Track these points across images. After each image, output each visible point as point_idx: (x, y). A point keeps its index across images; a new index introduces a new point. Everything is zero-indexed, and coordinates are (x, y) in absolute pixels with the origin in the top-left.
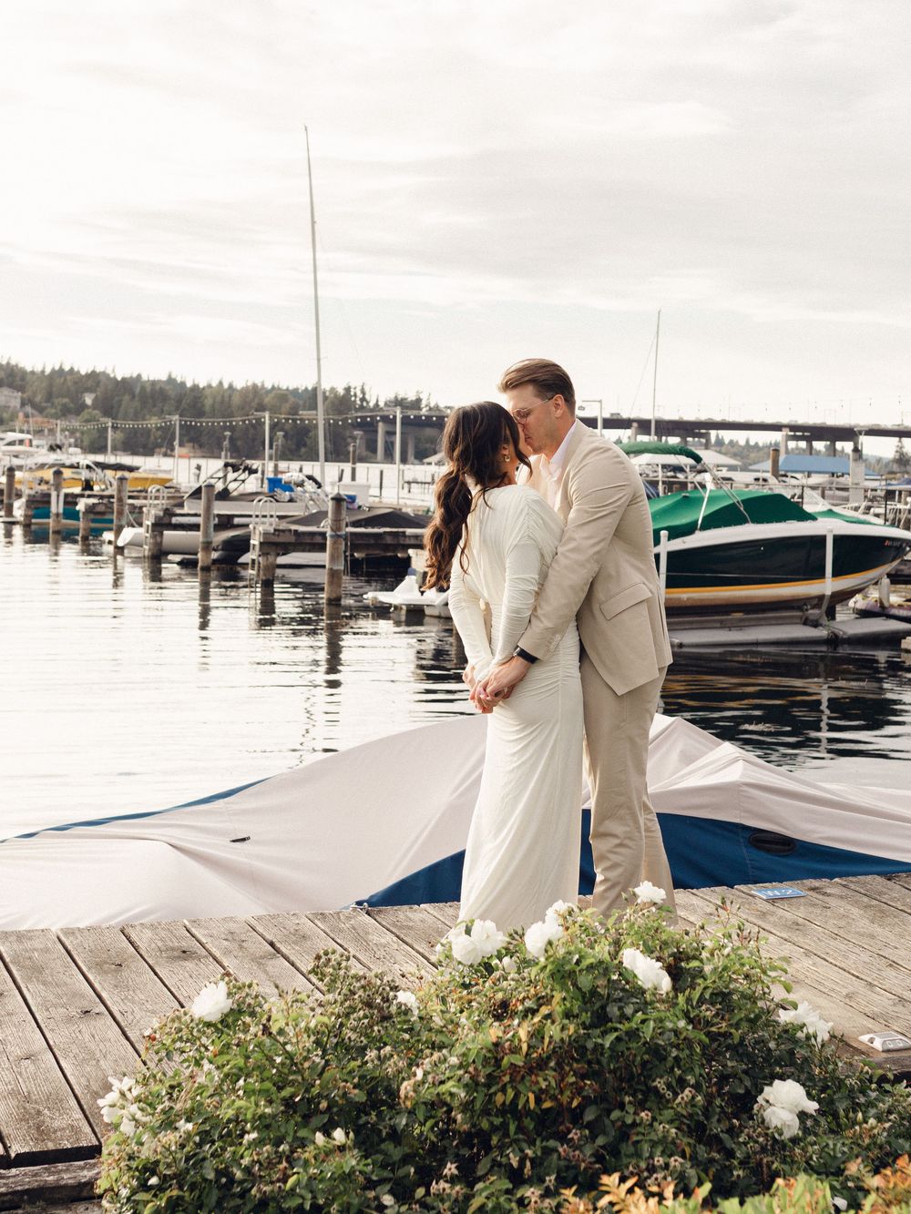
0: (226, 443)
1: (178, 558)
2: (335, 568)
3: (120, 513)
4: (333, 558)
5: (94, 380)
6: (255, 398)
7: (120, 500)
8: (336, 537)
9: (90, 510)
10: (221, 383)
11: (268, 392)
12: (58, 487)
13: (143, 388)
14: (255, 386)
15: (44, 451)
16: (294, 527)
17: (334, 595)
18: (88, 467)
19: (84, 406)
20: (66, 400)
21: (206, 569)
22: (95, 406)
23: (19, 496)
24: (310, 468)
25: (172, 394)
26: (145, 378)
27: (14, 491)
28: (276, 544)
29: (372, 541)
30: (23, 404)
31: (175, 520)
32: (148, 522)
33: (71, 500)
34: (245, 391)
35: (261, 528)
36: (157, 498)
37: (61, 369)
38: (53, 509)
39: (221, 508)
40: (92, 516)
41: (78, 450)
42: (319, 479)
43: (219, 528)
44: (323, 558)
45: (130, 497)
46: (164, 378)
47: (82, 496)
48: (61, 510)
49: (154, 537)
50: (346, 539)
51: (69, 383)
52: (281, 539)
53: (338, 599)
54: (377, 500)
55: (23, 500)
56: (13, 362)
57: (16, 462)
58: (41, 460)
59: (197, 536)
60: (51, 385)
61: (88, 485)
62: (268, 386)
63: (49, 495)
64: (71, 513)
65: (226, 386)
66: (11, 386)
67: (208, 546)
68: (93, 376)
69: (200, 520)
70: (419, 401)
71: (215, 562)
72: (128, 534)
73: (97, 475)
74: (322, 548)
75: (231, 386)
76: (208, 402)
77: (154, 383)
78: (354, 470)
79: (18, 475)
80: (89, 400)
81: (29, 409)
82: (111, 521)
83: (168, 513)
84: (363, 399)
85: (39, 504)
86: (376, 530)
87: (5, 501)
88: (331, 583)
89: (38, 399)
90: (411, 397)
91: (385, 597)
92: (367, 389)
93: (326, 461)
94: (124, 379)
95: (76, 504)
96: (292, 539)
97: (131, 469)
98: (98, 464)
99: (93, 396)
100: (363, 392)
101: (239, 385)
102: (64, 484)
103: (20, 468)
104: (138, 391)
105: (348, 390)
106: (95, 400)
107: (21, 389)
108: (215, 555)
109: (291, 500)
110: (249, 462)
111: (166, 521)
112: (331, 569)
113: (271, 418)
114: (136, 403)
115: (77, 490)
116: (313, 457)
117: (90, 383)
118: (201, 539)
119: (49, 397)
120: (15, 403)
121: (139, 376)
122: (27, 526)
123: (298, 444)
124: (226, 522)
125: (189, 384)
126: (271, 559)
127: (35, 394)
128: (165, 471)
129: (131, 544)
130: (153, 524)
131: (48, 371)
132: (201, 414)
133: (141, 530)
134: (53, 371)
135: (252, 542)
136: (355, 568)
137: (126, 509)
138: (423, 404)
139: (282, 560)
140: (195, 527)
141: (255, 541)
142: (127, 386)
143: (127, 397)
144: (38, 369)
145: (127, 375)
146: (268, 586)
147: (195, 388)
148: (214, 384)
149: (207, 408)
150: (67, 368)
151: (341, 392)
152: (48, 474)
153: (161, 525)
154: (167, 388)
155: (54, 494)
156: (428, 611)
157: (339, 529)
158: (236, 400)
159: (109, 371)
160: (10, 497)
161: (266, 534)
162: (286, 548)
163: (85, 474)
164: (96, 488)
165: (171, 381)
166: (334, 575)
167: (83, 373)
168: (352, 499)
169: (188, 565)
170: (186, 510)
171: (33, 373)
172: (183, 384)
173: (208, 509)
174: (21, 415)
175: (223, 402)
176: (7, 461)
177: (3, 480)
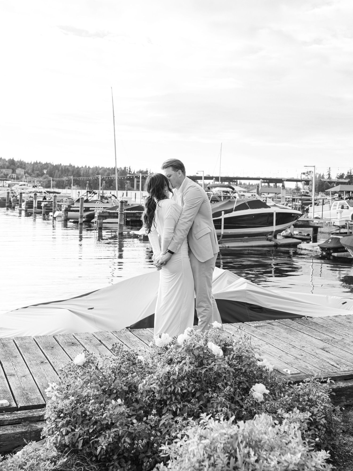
0: (87, 185)
1: (73, 220)
2: (121, 223)
3: (55, 207)
4: (121, 220)
5: (47, 165)
6: (96, 171)
7: (55, 203)
8: (121, 214)
9: (45, 206)
10: (86, 166)
11: (100, 169)
12: (35, 199)
13: (62, 168)
14: (96, 167)
15: (31, 187)
16: (108, 211)
17: (121, 232)
18: (45, 193)
19: (43, 174)
20: (38, 172)
21: (81, 224)
22: (47, 174)
23: (24, 201)
24: (113, 192)
26: (62, 165)
27: (22, 200)
28: (102, 216)
29: (132, 215)
30: (25, 173)
31: (71, 209)
32: (63, 209)
33: (39, 203)
34: (93, 169)
35: (98, 211)
36: (66, 202)
37: (37, 162)
38: (34, 206)
39: (86, 205)
40: (46, 208)
41: (42, 187)
42: (116, 196)
43: (85, 211)
44: (118, 220)
45: (58, 202)
46: (68, 165)
47: (43, 201)
48: (36, 206)
49: (65, 214)
50: (124, 215)
51: (39, 167)
52: (104, 215)
54: (134, 202)
55: (25, 203)
56: (22, 160)
57: (23, 191)
58: (30, 190)
59: (78, 214)
60: (33, 167)
61: (45, 198)
62: (101, 167)
63: (33, 201)
64: (39, 207)
65: (87, 167)
66: (21, 167)
67: (82, 217)
68: (46, 164)
69: (79, 209)
70: (147, 171)
71: (84, 222)
72: (57, 213)
73: (47, 195)
74: (117, 217)
75: (89, 167)
76: (82, 172)
77: (65, 166)
78: (127, 193)
79: (23, 195)
80: (45, 172)
81: (27, 175)
82: (52, 209)
83: (70, 207)
84: (130, 171)
85: (30, 205)
86: (134, 212)
87: (19, 203)
88: (120, 228)
89: (29, 171)
90: (145, 170)
91: (136, 232)
92: (131, 168)
93: (118, 190)
94: (56, 165)
95: (41, 204)
96: (108, 214)
97: (59, 193)
98: (48, 192)
99: (46, 170)
100: (130, 169)
101: (91, 167)
102: (37, 198)
103: (24, 193)
104: (60, 169)
105: (125, 168)
106: (47, 172)
107: (24, 168)
108: (84, 220)
109: (107, 203)
110: (94, 191)
111: (69, 209)
112: (120, 224)
113: (101, 177)
114: (60, 173)
115: (41, 200)
116: (114, 189)
117: (45, 167)
118: (80, 215)
119: (33, 171)
120: (23, 173)
121: (61, 164)
122: (26, 211)
123: (110, 185)
124: (87, 209)
125: (76, 167)
126: (101, 221)
127: (28, 170)
128: (68, 194)
129: (58, 216)
130: (65, 210)
131: (32, 163)
132: (80, 176)
133: (61, 212)
134: (34, 163)
135: (95, 215)
136: (127, 223)
137: (57, 205)
138: (148, 172)
139: (104, 221)
140: (78, 211)
141: (96, 215)
142: (57, 167)
143: (57, 171)
144: (30, 162)
145: (57, 164)
146: (100, 229)
147: (78, 168)
148: (84, 167)
149: (82, 174)
150: (38, 162)
151: (123, 169)
152: (32, 195)
153: (67, 210)
154: (69, 168)
155: (34, 201)
157: (122, 211)
158: (91, 171)
159: (51, 163)
160: (21, 202)
161: (100, 213)
162: (106, 217)
163: (44, 195)
164: (47, 199)
165: (70, 166)
166: (121, 226)
167: (43, 163)
168: (126, 202)
169: (76, 222)
170: (75, 206)
171: (28, 163)
172: (74, 167)
173: (82, 205)
174: (24, 176)
175: (86, 172)
176: (20, 191)
177: (19, 197)
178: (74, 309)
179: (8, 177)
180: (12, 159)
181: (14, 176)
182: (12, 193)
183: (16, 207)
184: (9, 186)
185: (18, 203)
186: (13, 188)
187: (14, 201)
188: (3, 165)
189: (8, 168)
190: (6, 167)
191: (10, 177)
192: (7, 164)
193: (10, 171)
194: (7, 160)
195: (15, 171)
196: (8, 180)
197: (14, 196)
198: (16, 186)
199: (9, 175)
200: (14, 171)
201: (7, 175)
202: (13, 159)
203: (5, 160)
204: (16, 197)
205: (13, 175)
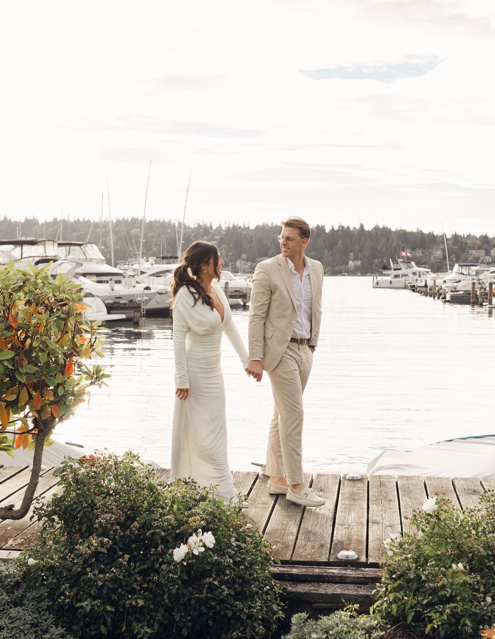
27: (492, 294)
87: (489, 298)
160: (490, 296)
176: (489, 281)
177: (488, 289)
179: (480, 261)
180: (484, 235)
181: (488, 259)
182: (479, 283)
183: (484, 304)
184: (477, 273)
185: (487, 298)
186: (481, 277)
187: (481, 295)
188: (473, 244)
189: (479, 248)
190: (476, 247)
191: (482, 261)
192: (478, 242)
193: (483, 252)
194: (478, 237)
195: (490, 253)
196: (476, 266)
197: (482, 288)
198: (486, 273)
199: (481, 258)
200: (488, 253)
201: (479, 258)
202: (486, 235)
203: (475, 237)
204: (485, 289)
205: (487, 257)
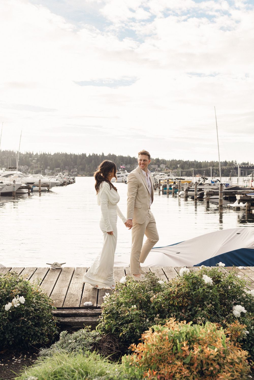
0: (204, 173)
1: (191, 197)
2: (221, 199)
3: (180, 188)
4: (221, 197)
5: (180, 162)
6: (213, 164)
7: (179, 186)
8: (221, 192)
9: (174, 188)
10: (205, 161)
11: (215, 163)
12: (168, 183)
13: (189, 163)
14: (212, 161)
15: (167, 176)
16: (213, 191)
17: (221, 205)
18: (175, 179)
19: (178, 167)
20: (174, 166)
21: (196, 200)
22: (180, 167)
23: (161, 185)
25: (195, 164)
26: (190, 161)
28: (209, 194)
29: (230, 193)
30: (166, 167)
31: (190, 189)
32: (185, 190)
33: (170, 186)
34: (210, 162)
35: (206, 191)
36: (186, 185)
37: (173, 160)
38: (167, 188)
39: (200, 187)
40: (174, 189)
41: (173, 176)
42: (220, 180)
43: (198, 191)
44: (219, 197)
45: (182, 185)
46: (194, 161)
47: (173, 185)
48: (169, 188)
49: (186, 193)
50: (223, 193)
51: (175, 163)
52: (210, 193)
53: (222, 205)
54: (237, 185)
55: (162, 186)
56: (164, 159)
57: (161, 179)
58: (166, 178)
59: (194, 193)
60: (171, 163)
61: (175, 183)
62: (215, 161)
63: (166, 185)
64: (171, 189)
65: (206, 162)
66: (163, 164)
67: (196, 195)
68: (179, 161)
69: (194, 189)
70: (248, 163)
71: (198, 198)
72: (181, 193)
73: (177, 181)
74: (218, 195)
75: (207, 162)
76: (203, 165)
77: (191, 162)
78: (231, 178)
79: (161, 181)
80: (179, 166)
81: (167, 168)
82: (178, 190)
83: (189, 188)
84: (236, 163)
85: (165, 187)
86: (231, 191)
88: (220, 202)
89: (169, 166)
90: (246, 162)
91: (231, 205)
92: (236, 161)
93: (221, 176)
94: (185, 161)
95: (171, 187)
96: (213, 193)
97: (183, 179)
98: (177, 179)
99: (179, 165)
100: (236, 162)
101: (209, 161)
102: (169, 183)
103: (162, 180)
104: (188, 164)
105: (232, 161)
106: (180, 166)
107: (165, 164)
108: (198, 196)
109: (214, 185)
110: (206, 177)
111: (188, 190)
112: (220, 199)
113: (212, 168)
114: (188, 166)
115: (173, 184)
116: (218, 176)
117: (179, 162)
118: (195, 193)
119: (171, 166)
120: (164, 167)
121: (189, 160)
122: (163, 191)
123: (216, 174)
124: (201, 190)
125: (199, 162)
126: (208, 197)
127: (168, 165)
128: (191, 180)
129: (181, 195)
130: (186, 191)
131: (171, 160)
132: (201, 168)
133: (184, 192)
134: (172, 160)
135: (204, 194)
136: (226, 199)
137: (181, 188)
138: (249, 164)
139: (210, 197)
140: (193, 191)
141: (205, 194)
142: (186, 163)
143: (186, 165)
144: (169, 160)
145: (186, 161)
146: (208, 203)
147: (200, 162)
148: (204, 162)
149: (202, 167)
150: (174, 160)
151: (231, 162)
152: (166, 181)
153: (187, 190)
154: (194, 163)
155: (167, 185)
156: (241, 208)
157: (222, 191)
158: (208, 164)
159: (183, 160)
160: (160, 186)
161: (207, 192)
162: (212, 195)
163: (174, 181)
164: (176, 183)
165: (195, 161)
166: (221, 200)
167: (177, 160)
168: (228, 184)
169: (193, 198)
170: (192, 188)
171: (168, 161)
172: (198, 162)
173: (196, 187)
174: (165, 169)
175: (206, 165)
176: (159, 179)
177: (158, 182)
178: (168, 253)
179: (155, 170)
180: (157, 158)
181: (159, 169)
182: (155, 180)
183: (157, 189)
184: (154, 175)
185: (158, 187)
186: (155, 177)
187: (155, 185)
188: (152, 162)
189: (155, 164)
190: (154, 164)
191: (157, 170)
192: (155, 161)
193: (157, 166)
194: (154, 159)
196: (153, 172)
197: (156, 182)
198: (158, 175)
199: (156, 169)
200: (159, 166)
201: (155, 168)
202: (158, 159)
203: (153, 159)
204: (157, 182)
205: (159, 168)
